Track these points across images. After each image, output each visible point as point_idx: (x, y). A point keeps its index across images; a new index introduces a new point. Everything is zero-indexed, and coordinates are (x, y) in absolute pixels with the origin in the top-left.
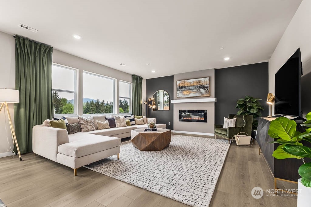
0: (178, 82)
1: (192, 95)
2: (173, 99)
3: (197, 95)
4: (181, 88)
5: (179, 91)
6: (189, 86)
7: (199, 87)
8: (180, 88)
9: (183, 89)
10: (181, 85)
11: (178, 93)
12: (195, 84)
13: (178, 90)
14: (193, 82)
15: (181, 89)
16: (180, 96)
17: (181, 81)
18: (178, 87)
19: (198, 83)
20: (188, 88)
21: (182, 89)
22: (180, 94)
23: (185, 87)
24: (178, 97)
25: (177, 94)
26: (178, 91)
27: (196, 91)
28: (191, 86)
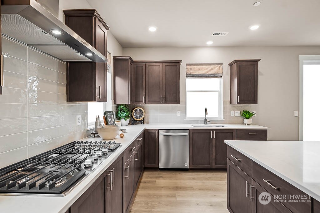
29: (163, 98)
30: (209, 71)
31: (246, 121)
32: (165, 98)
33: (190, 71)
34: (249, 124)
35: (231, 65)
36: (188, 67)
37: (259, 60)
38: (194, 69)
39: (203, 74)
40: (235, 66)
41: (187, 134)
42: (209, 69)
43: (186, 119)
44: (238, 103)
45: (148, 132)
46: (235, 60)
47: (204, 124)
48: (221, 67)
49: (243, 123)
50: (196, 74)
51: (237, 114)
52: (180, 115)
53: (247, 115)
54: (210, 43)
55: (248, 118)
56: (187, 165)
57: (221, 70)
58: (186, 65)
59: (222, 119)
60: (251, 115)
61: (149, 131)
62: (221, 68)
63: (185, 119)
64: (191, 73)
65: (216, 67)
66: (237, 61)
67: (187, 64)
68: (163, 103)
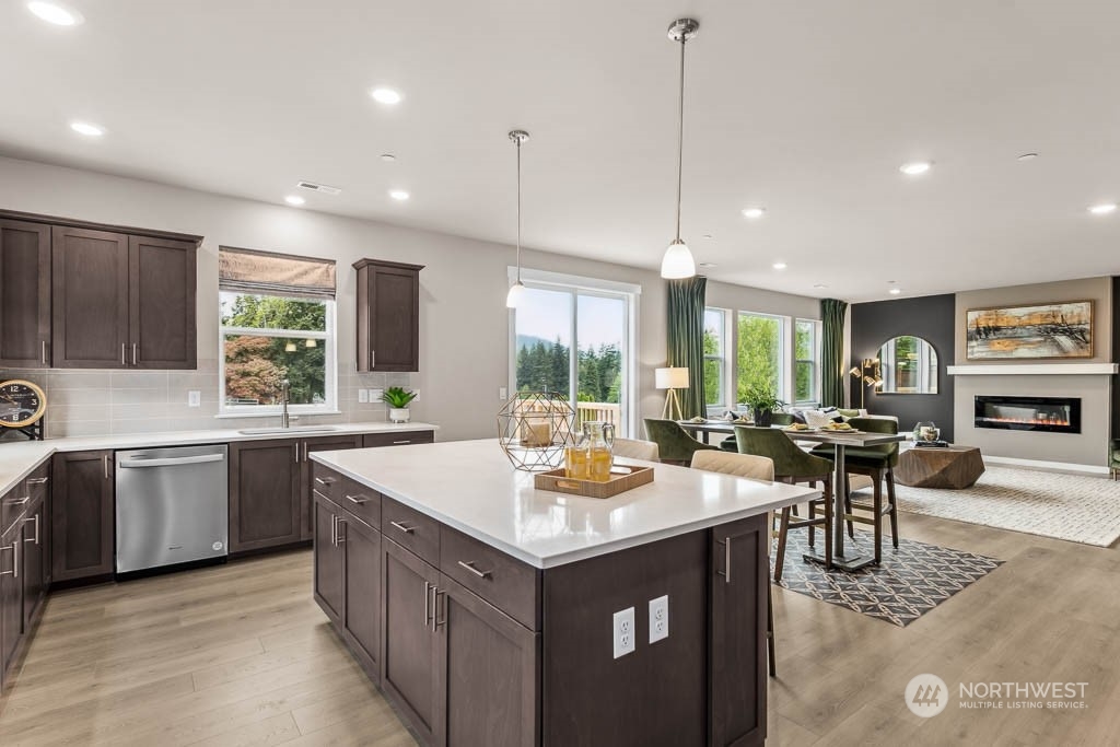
0: (972, 316)
1: (1023, 352)
2: (953, 364)
3: (1045, 352)
4: (984, 333)
5: (977, 340)
6: (1014, 327)
7: (1052, 330)
8: (978, 331)
9: (991, 336)
10: (983, 324)
11: (973, 347)
12: (1037, 321)
13: (970, 338)
14: (1030, 315)
15: (983, 336)
16: (977, 355)
17: (983, 313)
18: (973, 329)
19: (1051, 320)
20: (1010, 332)
21: (987, 335)
22: (978, 349)
23: (997, 329)
24: (969, 357)
25: (969, 350)
26: (972, 340)
27: (1040, 342)
28: (1023, 326)
29: (129, 349)
30: (297, 276)
31: (395, 414)
32: (140, 347)
33: (236, 271)
34: (403, 422)
35: (357, 267)
36: (228, 256)
37: (422, 267)
38: (247, 265)
39: (276, 283)
40: (365, 271)
41: (219, 456)
42: (295, 272)
43: (220, 416)
44: (372, 369)
45: (68, 462)
46: (365, 259)
47: (280, 429)
48: (332, 269)
49: (390, 421)
50: (253, 279)
51: (375, 396)
52: (199, 404)
53: (397, 398)
54: (295, 200)
55: (401, 406)
56: (220, 547)
57: (332, 278)
58: (221, 250)
59: (336, 411)
60: (405, 399)
61: (71, 457)
62: (332, 272)
63: (216, 416)
64: (237, 274)
65: (319, 268)
66: (370, 263)
67: (222, 248)
68: (129, 365)
